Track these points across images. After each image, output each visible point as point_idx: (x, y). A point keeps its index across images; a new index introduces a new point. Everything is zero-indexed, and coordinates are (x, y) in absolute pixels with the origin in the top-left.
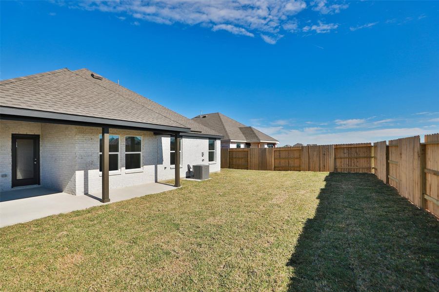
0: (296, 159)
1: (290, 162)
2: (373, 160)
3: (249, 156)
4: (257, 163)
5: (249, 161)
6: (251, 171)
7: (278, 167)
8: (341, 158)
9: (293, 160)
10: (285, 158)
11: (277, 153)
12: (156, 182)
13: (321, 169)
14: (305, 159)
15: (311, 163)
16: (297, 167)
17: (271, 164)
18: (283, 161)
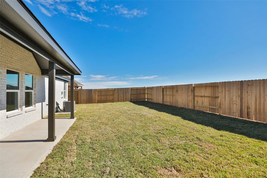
0: (111, 95)
1: (107, 97)
2: (146, 95)
3: (79, 95)
4: (86, 99)
5: (79, 98)
6: (81, 104)
7: (99, 101)
8: (133, 94)
9: (109, 96)
10: (104, 95)
11: (99, 93)
12: (42, 118)
13: (125, 100)
14: (116, 96)
15: (119, 97)
16: (111, 100)
17: (96, 99)
18: (103, 97)
